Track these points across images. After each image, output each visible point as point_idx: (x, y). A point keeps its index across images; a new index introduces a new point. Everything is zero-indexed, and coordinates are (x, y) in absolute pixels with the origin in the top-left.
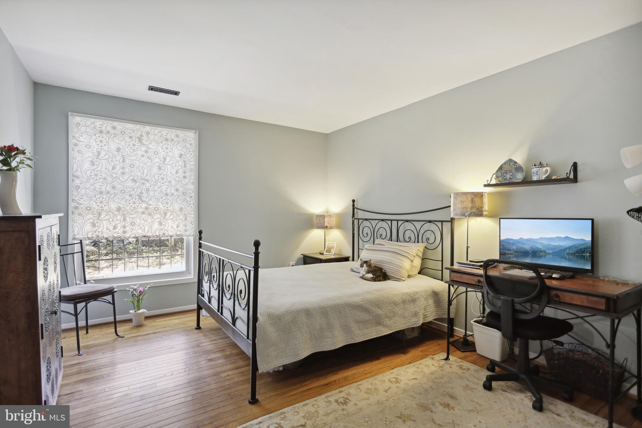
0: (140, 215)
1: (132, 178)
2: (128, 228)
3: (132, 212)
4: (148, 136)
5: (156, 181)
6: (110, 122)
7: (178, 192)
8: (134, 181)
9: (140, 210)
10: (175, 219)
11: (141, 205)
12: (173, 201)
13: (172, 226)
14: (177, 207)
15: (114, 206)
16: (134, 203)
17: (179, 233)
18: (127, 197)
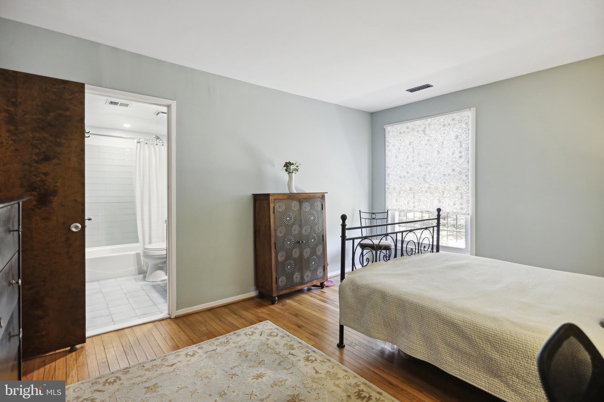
0: (424, 194)
1: (419, 164)
2: (416, 204)
3: (419, 191)
4: (429, 127)
5: (436, 164)
6: (405, 124)
7: (454, 172)
8: (420, 166)
9: (425, 189)
10: (451, 197)
11: (425, 185)
12: (450, 180)
13: (449, 203)
14: (453, 186)
15: (408, 187)
16: (420, 184)
17: (455, 211)
18: (416, 180)
